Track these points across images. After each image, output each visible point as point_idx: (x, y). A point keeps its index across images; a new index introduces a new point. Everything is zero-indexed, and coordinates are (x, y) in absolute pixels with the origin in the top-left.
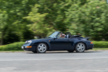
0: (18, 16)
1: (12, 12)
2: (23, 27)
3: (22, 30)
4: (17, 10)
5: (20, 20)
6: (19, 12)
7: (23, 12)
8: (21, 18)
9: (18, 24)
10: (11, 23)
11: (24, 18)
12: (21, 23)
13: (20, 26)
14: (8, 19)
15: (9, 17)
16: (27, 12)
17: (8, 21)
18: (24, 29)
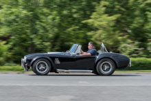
0: (74, 19)
1: (65, 12)
2: (82, 36)
3: (80, 40)
4: (74, 10)
5: (77, 26)
6: (76, 13)
7: (82, 12)
8: (79, 22)
9: (74, 30)
10: (65, 30)
11: (84, 22)
12: (80, 29)
13: (78, 34)
14: (59, 24)
15: (62, 21)
16: (88, 13)
17: (59, 26)
18: (84, 38)
